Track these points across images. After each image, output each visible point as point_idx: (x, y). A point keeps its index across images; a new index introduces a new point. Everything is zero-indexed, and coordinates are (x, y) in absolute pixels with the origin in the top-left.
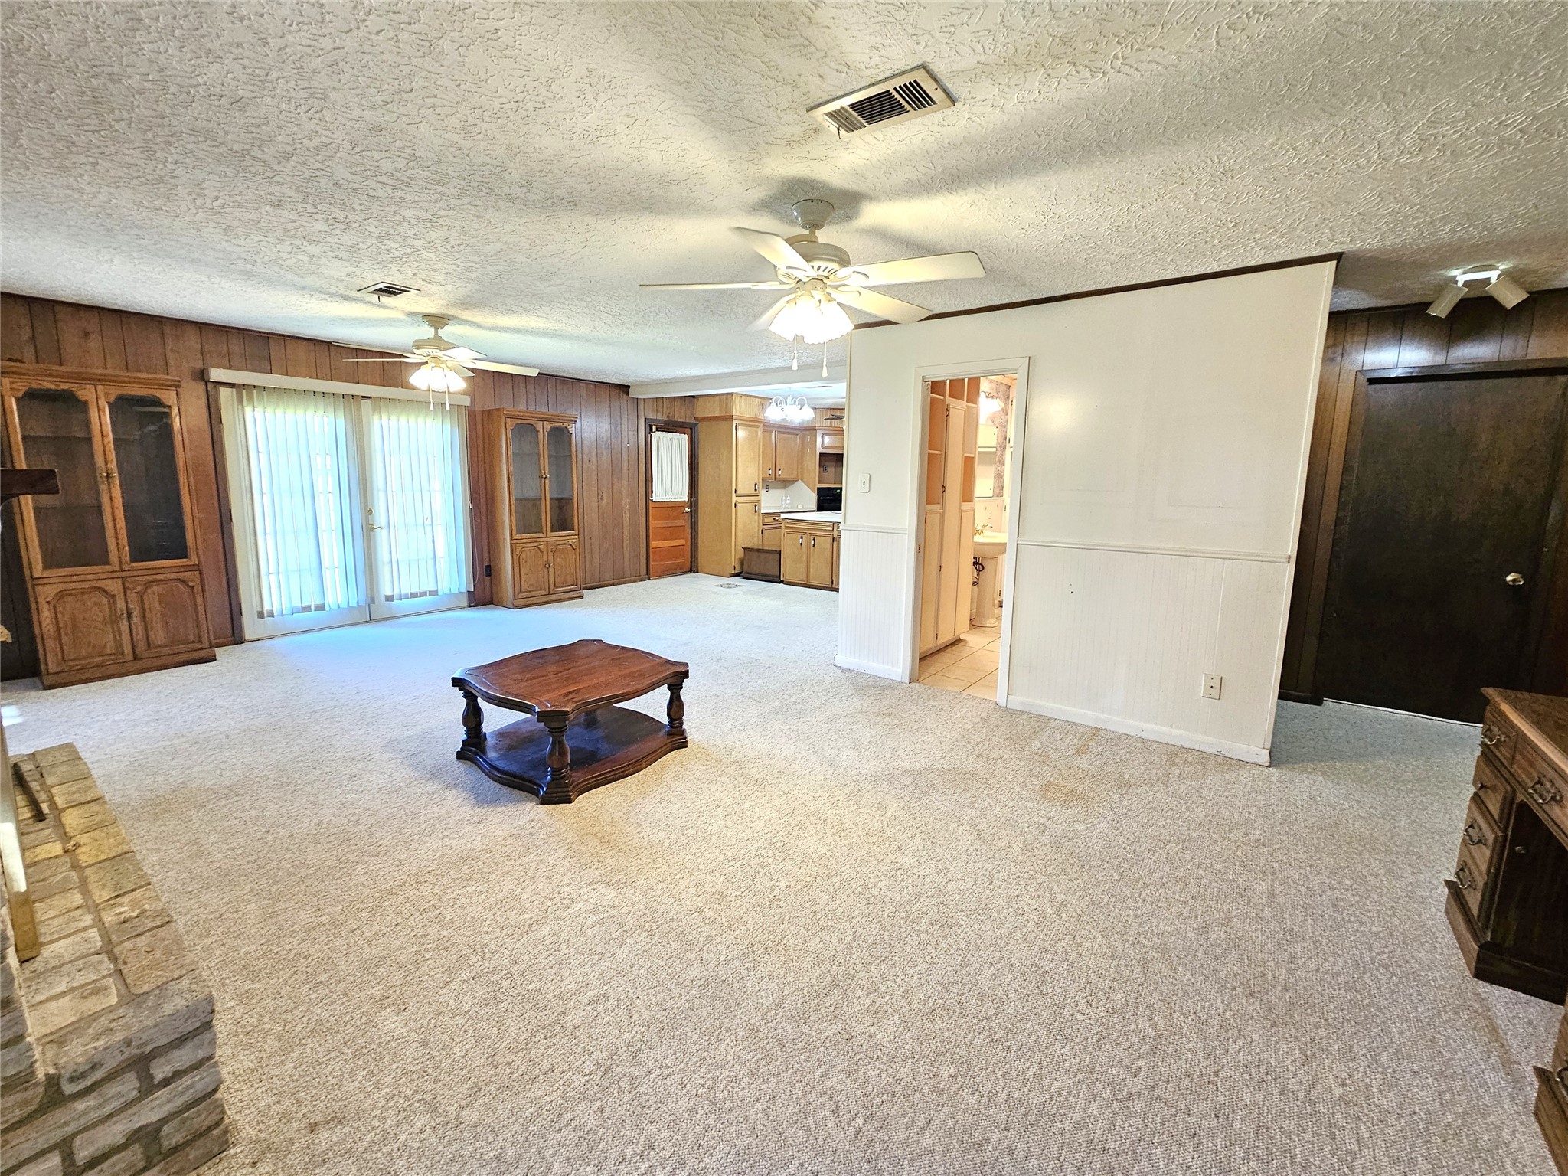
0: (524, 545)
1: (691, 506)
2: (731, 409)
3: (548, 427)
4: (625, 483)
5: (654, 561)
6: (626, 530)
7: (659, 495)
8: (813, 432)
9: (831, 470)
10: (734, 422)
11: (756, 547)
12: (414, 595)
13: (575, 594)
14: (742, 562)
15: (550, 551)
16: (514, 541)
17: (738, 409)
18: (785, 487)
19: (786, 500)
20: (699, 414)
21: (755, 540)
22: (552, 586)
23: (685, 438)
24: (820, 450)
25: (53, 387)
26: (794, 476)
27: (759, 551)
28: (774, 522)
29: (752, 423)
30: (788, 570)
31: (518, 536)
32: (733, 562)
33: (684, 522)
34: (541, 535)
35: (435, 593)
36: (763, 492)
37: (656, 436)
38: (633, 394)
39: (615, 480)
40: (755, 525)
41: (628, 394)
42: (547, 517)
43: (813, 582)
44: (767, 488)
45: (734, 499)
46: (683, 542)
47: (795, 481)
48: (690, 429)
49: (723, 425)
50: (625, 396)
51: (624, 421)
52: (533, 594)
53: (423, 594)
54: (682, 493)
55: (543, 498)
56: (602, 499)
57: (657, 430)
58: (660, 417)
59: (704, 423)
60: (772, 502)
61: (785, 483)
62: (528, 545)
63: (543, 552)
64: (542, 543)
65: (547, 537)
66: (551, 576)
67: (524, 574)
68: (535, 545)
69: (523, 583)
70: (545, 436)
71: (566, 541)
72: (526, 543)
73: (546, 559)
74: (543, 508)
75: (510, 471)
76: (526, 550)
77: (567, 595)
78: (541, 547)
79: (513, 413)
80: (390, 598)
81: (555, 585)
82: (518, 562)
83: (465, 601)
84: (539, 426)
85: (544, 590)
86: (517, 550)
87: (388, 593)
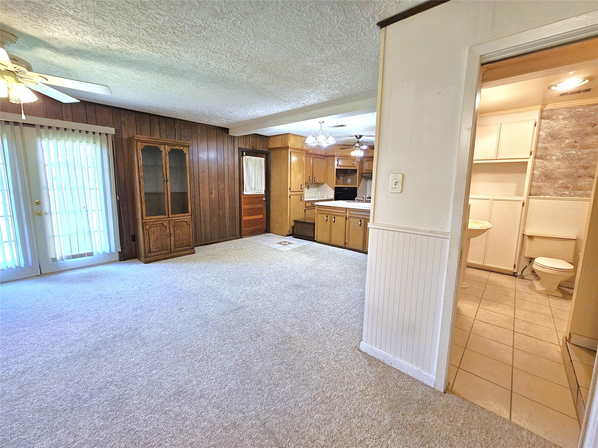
0: (152, 223)
1: (266, 197)
2: (288, 143)
3: (168, 148)
4: (226, 184)
5: (245, 227)
6: (227, 210)
7: (247, 191)
8: (333, 158)
9: (341, 178)
10: (289, 150)
11: (301, 220)
12: (74, 257)
13: (190, 251)
14: (293, 228)
15: (171, 226)
16: (144, 221)
17: (291, 143)
18: (318, 187)
19: (318, 194)
20: (271, 146)
21: (301, 216)
22: (173, 247)
23: (263, 160)
24: (336, 167)
26: (323, 181)
27: (302, 222)
28: (311, 205)
29: (300, 151)
30: (319, 234)
31: (148, 218)
32: (288, 228)
33: (262, 206)
34: (165, 216)
35: (91, 254)
36: (306, 190)
37: (246, 158)
38: (231, 133)
39: (220, 183)
40: (302, 208)
41: (228, 133)
42: (168, 205)
43: (333, 242)
44: (308, 187)
45: (289, 193)
46: (262, 216)
47: (323, 184)
48: (266, 154)
49: (283, 152)
50: (226, 135)
51: (226, 149)
52: (159, 253)
53: (82, 255)
54: (261, 190)
55: (166, 193)
56: (212, 193)
57: (246, 155)
58: (248, 147)
59: (274, 151)
60: (310, 195)
61: (318, 185)
62: (155, 223)
63: (166, 227)
64: (165, 221)
65: (169, 217)
66: (172, 242)
67: (152, 241)
68: (160, 223)
69: (151, 247)
70: (167, 154)
71: (182, 220)
72: (154, 222)
73: (168, 231)
74: (166, 199)
75: (141, 177)
76: (153, 226)
77: (183, 253)
78: (165, 224)
79: (142, 139)
80: (55, 260)
81: (175, 247)
82: (148, 234)
83: (117, 258)
84: (162, 148)
85: (167, 250)
86: (147, 226)
87: (53, 257)
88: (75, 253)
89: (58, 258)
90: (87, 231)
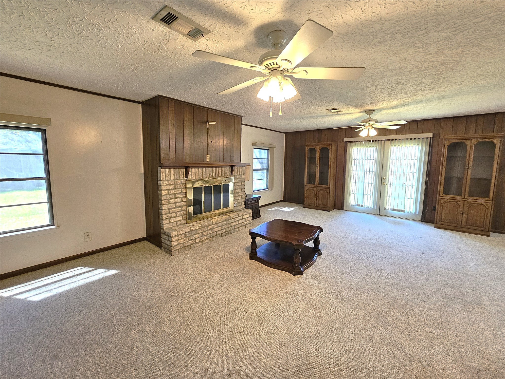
0: (447, 200)
3: (474, 142)
12: (395, 210)
15: (465, 205)
16: (440, 197)
22: (464, 223)
25: (312, 147)
31: (444, 195)
34: (461, 197)
35: (403, 211)
42: (466, 188)
52: (448, 224)
53: (399, 211)
55: (465, 179)
62: (450, 201)
63: (460, 206)
64: (459, 201)
65: (464, 198)
66: (464, 219)
67: (444, 214)
68: (455, 201)
69: (442, 217)
70: (472, 147)
71: (480, 203)
72: (448, 199)
73: (461, 209)
74: (464, 183)
75: (444, 165)
76: (447, 203)
77: (474, 231)
78: (459, 203)
79: (450, 138)
80: (385, 209)
81: (466, 224)
82: (441, 207)
83: (420, 219)
84: (468, 142)
85: (458, 224)
86: (442, 202)
87: (385, 207)
88: (395, 208)
89: (387, 208)
90: (404, 197)
